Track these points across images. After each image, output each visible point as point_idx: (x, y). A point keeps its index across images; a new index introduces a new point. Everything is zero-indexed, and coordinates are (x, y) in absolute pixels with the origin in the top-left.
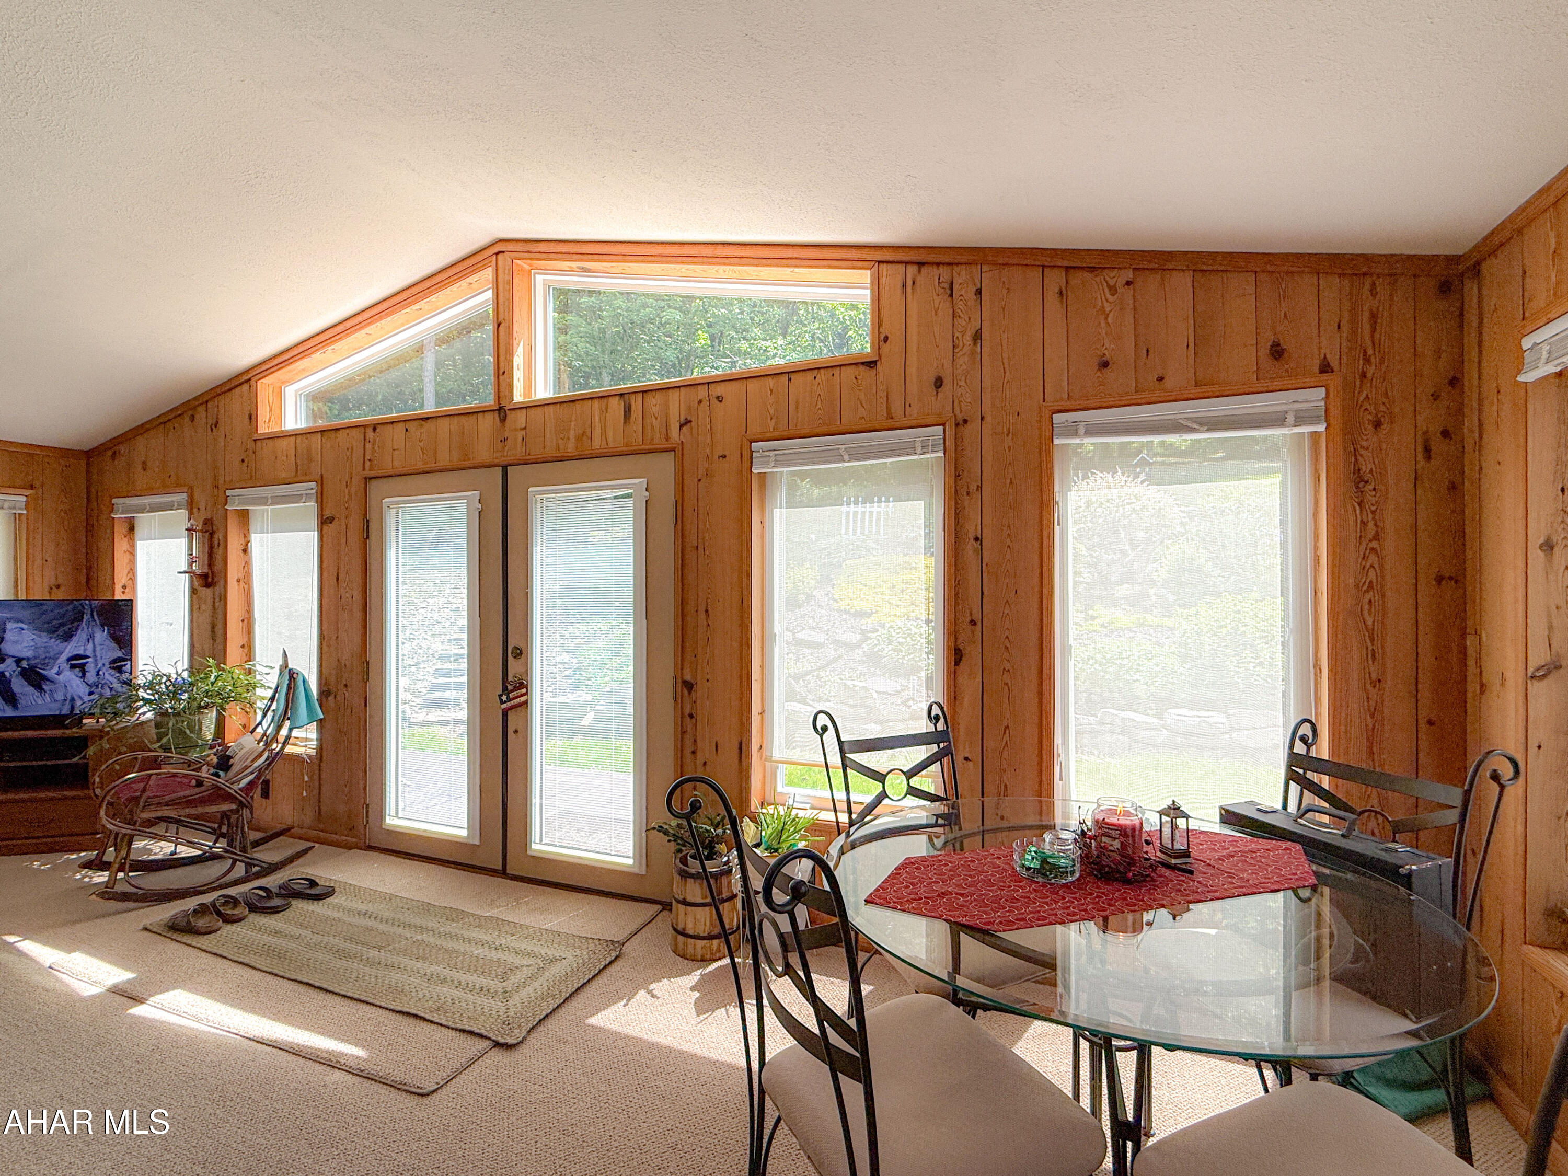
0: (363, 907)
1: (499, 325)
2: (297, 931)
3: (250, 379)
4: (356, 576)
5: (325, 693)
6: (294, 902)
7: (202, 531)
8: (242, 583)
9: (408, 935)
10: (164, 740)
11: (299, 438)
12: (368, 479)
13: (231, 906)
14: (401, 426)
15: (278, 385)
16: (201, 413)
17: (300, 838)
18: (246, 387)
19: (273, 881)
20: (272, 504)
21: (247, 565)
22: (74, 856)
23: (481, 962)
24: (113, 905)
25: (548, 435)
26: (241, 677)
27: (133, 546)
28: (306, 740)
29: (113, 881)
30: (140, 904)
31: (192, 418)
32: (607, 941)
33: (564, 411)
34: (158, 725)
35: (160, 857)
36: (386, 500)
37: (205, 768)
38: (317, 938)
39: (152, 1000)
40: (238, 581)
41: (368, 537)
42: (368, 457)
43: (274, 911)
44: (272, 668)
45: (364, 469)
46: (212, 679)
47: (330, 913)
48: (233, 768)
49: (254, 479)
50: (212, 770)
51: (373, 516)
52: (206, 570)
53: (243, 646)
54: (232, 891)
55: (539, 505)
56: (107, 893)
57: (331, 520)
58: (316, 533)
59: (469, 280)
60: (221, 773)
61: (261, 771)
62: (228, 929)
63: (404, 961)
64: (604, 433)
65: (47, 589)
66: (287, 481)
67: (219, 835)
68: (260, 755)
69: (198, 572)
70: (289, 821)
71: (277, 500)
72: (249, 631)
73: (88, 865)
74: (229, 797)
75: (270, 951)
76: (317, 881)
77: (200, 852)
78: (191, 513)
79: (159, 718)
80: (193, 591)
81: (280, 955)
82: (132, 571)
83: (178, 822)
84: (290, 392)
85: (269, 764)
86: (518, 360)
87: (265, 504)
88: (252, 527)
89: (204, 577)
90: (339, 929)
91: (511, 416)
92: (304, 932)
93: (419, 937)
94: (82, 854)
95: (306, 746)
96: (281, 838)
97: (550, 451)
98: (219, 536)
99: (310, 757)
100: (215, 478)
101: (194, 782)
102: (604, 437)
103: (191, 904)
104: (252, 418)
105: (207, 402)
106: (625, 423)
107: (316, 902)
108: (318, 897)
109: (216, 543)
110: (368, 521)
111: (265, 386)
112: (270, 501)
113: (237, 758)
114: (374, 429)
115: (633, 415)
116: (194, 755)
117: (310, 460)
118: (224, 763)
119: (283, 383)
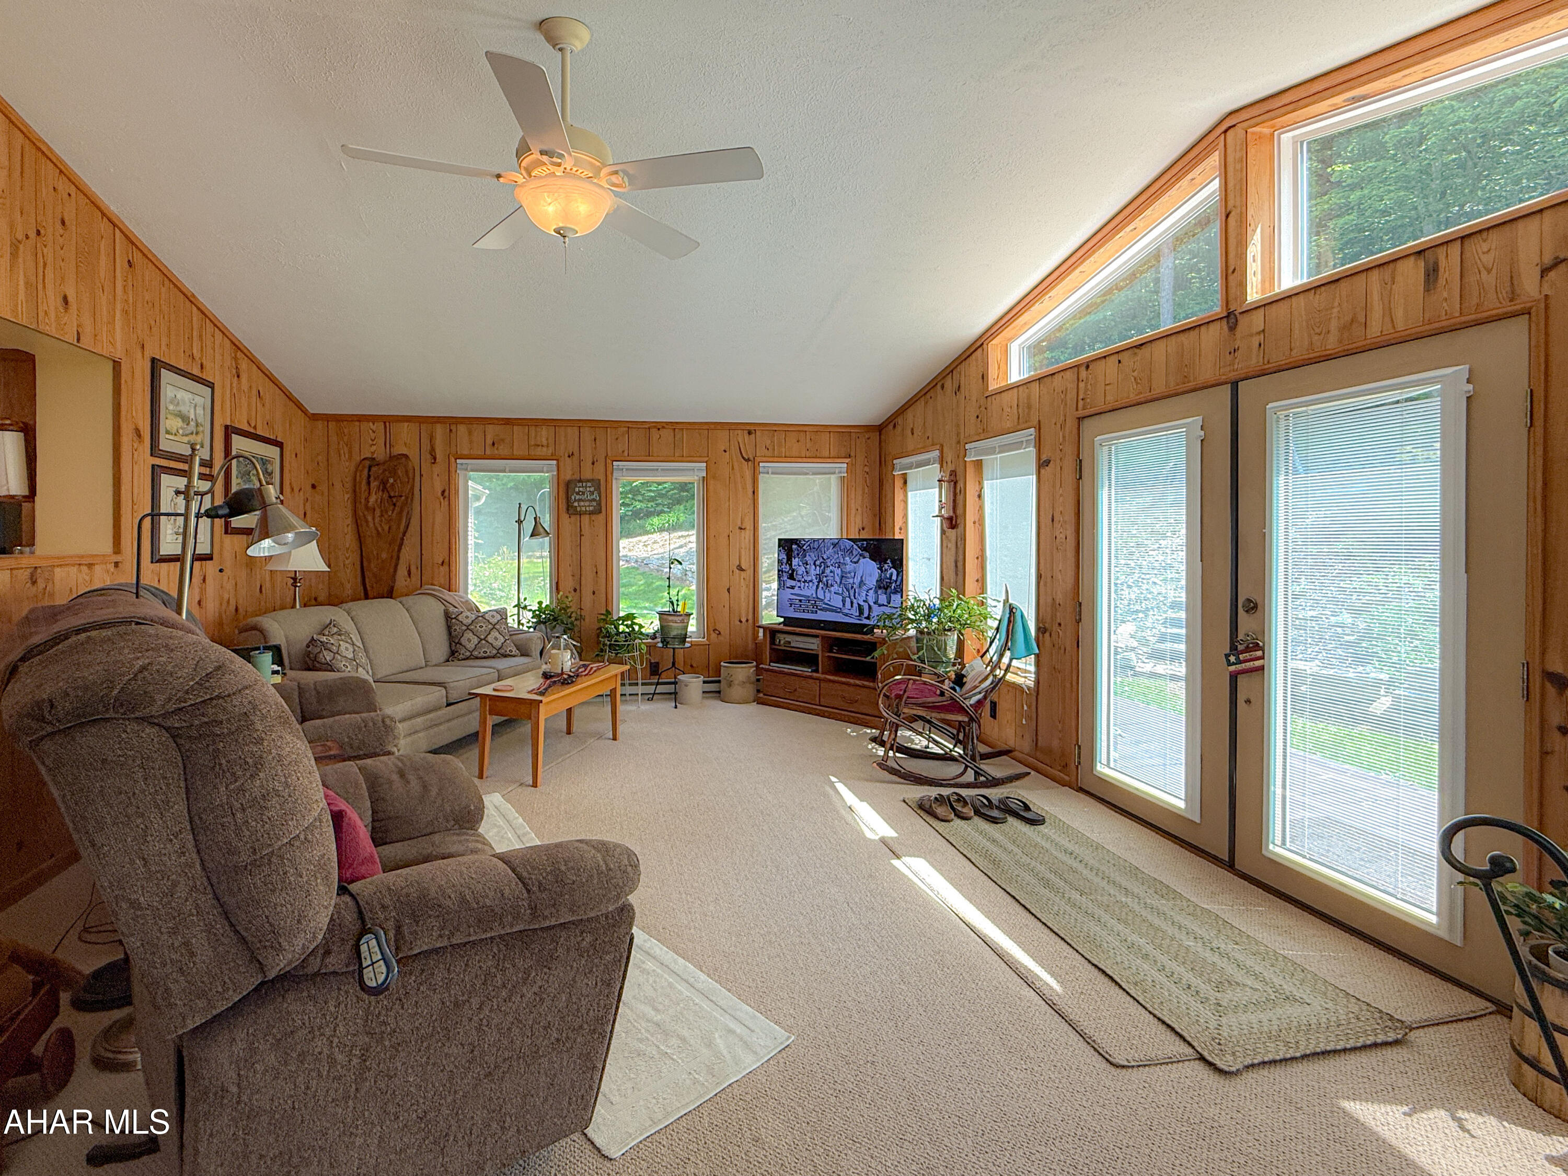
0: (1070, 847)
1: (1227, 216)
2: (1010, 847)
3: (982, 344)
4: (1070, 516)
5: (1041, 630)
6: (1010, 819)
7: (949, 482)
8: (977, 524)
9: (1112, 892)
10: (920, 653)
11: (1021, 389)
12: (1080, 419)
13: (962, 804)
14: (1114, 359)
15: (1004, 343)
16: (948, 383)
17: (1020, 762)
18: (980, 350)
19: (996, 794)
20: (1000, 452)
21: (981, 508)
22: (869, 731)
23: (1191, 956)
24: (886, 775)
25: (1296, 332)
26: (975, 607)
27: (906, 496)
28: (1026, 671)
29: (886, 758)
30: (902, 781)
31: (943, 387)
32: (1381, 1012)
33: (1323, 296)
34: (918, 640)
35: (918, 747)
36: (1098, 438)
37: (947, 681)
38: (1025, 859)
39: (905, 859)
40: (974, 523)
41: (1081, 478)
42: (1081, 397)
43: (994, 821)
44: (999, 601)
45: (1077, 410)
46: (954, 607)
47: (1039, 840)
48: (966, 685)
49: (985, 433)
50: (952, 685)
51: (1085, 456)
52: (951, 514)
53: (977, 581)
54: (964, 792)
55: (1283, 423)
56: (883, 765)
57: (1047, 463)
58: (1035, 476)
59: (1190, 176)
60: (957, 688)
61: (988, 692)
62: (958, 822)
63: (1106, 917)
64: (1389, 312)
65: (857, 530)
66: (1011, 430)
67: (958, 742)
68: (986, 678)
69: (946, 516)
70: (1011, 743)
71: (1004, 448)
72: (983, 568)
73: (874, 740)
74: (961, 710)
75: (986, 855)
76: (1031, 806)
77: (942, 752)
78: (942, 467)
79: (919, 635)
80: (943, 532)
81: (995, 862)
82: (905, 516)
83: (929, 722)
84: (1014, 348)
85: (993, 688)
86: (1254, 249)
87: (994, 453)
88: (984, 477)
89: (950, 519)
90: (1046, 859)
91: (1243, 321)
92: (1016, 850)
93: (1123, 899)
94: (874, 731)
95: (1025, 677)
96: (1005, 757)
97: (1298, 353)
98: (960, 485)
99: (1029, 688)
100: (958, 434)
101: (938, 692)
102: (1387, 319)
103: (933, 792)
104: (984, 377)
105: (952, 371)
106: (1427, 290)
107: (1028, 826)
108: (1033, 822)
109: (958, 491)
110: (1081, 461)
111: (993, 348)
112: (997, 450)
113: (969, 677)
114: (1088, 367)
115: (1443, 276)
116: (941, 670)
117: (1029, 407)
118: (959, 680)
119: (1009, 340)
